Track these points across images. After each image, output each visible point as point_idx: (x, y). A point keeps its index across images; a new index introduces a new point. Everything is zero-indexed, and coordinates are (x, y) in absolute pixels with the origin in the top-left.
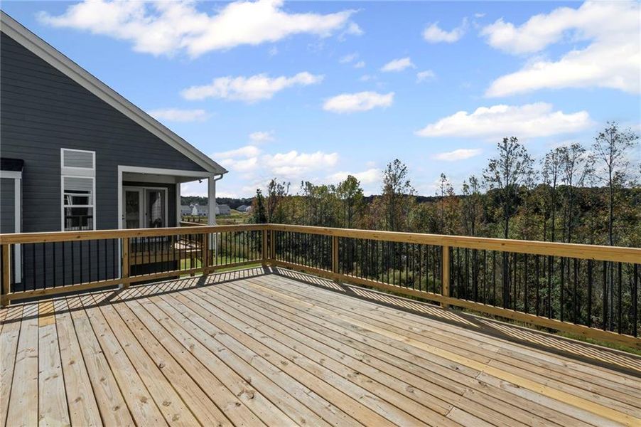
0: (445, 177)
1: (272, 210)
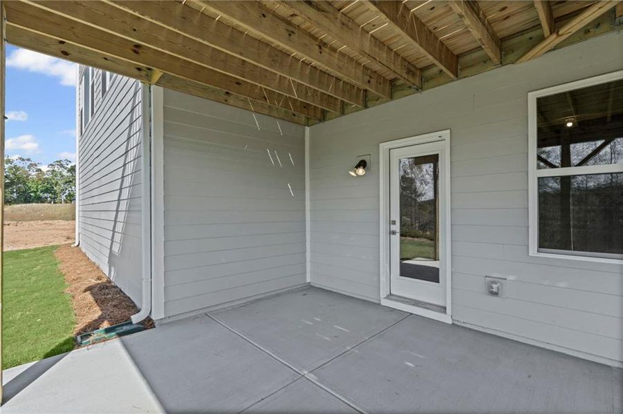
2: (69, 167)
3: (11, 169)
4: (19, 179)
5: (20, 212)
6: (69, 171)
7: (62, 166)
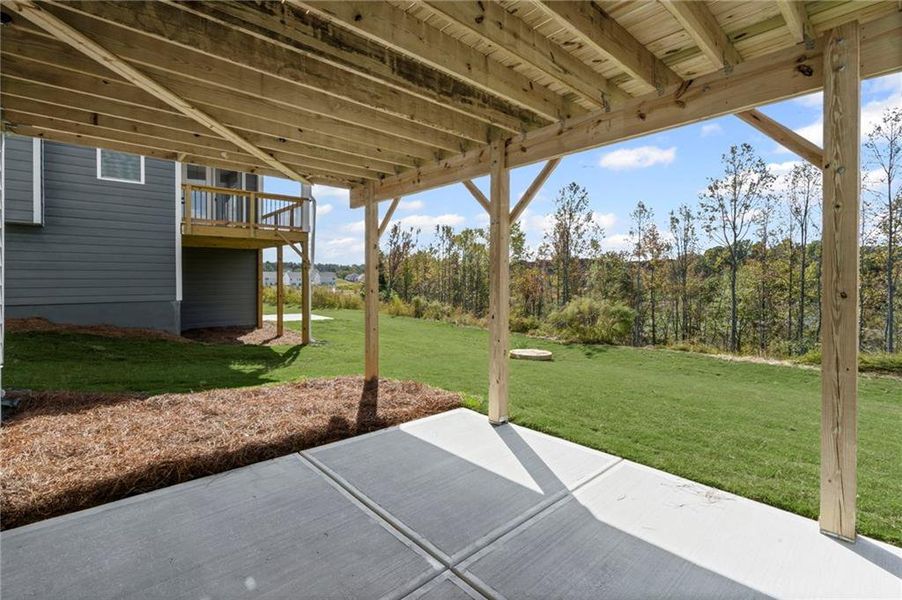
0: (643, 206)
1: (395, 268)
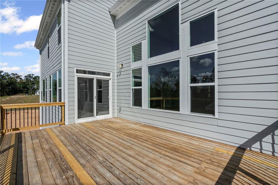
2: (33, 77)
3: (9, 78)
4: (12, 83)
5: (14, 100)
6: (34, 79)
7: (31, 77)
